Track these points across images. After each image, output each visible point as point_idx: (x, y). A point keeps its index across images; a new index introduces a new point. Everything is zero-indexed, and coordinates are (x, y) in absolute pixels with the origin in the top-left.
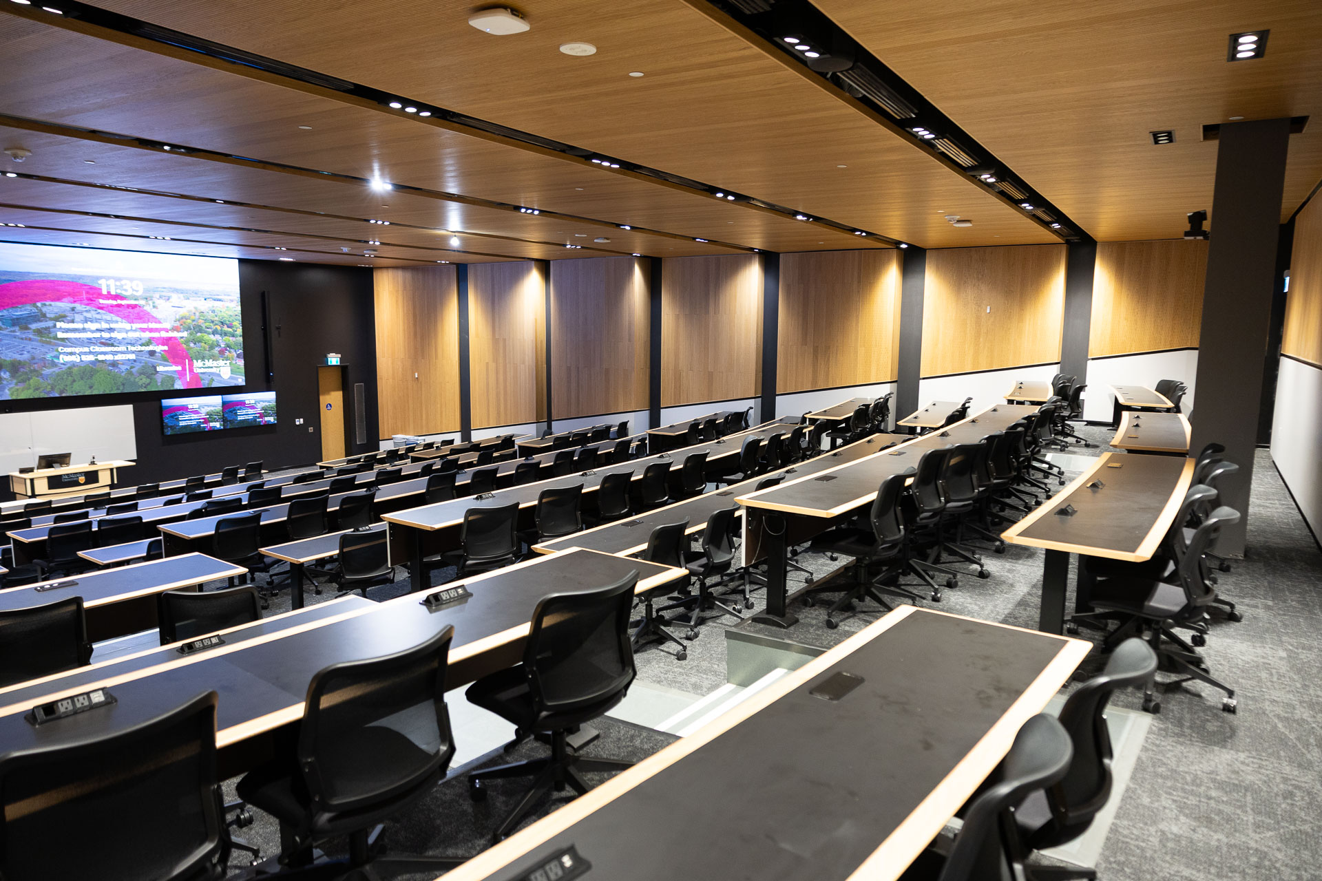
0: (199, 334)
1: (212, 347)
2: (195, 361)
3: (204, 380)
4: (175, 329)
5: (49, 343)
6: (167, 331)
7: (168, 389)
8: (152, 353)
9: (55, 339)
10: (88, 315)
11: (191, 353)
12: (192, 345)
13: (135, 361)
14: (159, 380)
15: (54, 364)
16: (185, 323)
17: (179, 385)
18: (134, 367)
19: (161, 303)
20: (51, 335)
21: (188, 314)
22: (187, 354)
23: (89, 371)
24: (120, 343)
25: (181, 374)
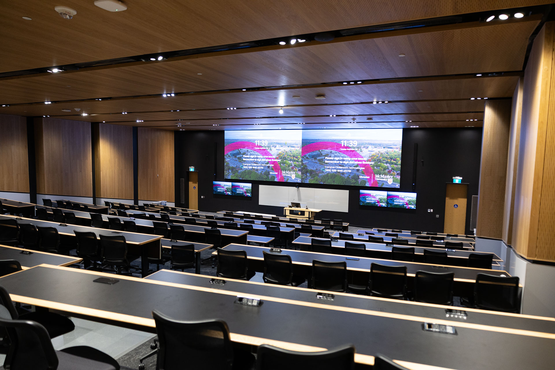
0: (379, 163)
1: (385, 169)
2: (376, 175)
3: (379, 183)
4: (368, 161)
5: (322, 164)
6: (365, 161)
7: (363, 186)
8: (358, 170)
9: (324, 163)
10: (336, 154)
11: (375, 171)
12: (375, 168)
13: (351, 173)
14: (360, 182)
15: (323, 172)
16: (373, 158)
17: (367, 185)
18: (350, 175)
19: (364, 150)
20: (323, 162)
21: (375, 154)
22: (373, 172)
23: (334, 175)
24: (346, 165)
25: (369, 180)
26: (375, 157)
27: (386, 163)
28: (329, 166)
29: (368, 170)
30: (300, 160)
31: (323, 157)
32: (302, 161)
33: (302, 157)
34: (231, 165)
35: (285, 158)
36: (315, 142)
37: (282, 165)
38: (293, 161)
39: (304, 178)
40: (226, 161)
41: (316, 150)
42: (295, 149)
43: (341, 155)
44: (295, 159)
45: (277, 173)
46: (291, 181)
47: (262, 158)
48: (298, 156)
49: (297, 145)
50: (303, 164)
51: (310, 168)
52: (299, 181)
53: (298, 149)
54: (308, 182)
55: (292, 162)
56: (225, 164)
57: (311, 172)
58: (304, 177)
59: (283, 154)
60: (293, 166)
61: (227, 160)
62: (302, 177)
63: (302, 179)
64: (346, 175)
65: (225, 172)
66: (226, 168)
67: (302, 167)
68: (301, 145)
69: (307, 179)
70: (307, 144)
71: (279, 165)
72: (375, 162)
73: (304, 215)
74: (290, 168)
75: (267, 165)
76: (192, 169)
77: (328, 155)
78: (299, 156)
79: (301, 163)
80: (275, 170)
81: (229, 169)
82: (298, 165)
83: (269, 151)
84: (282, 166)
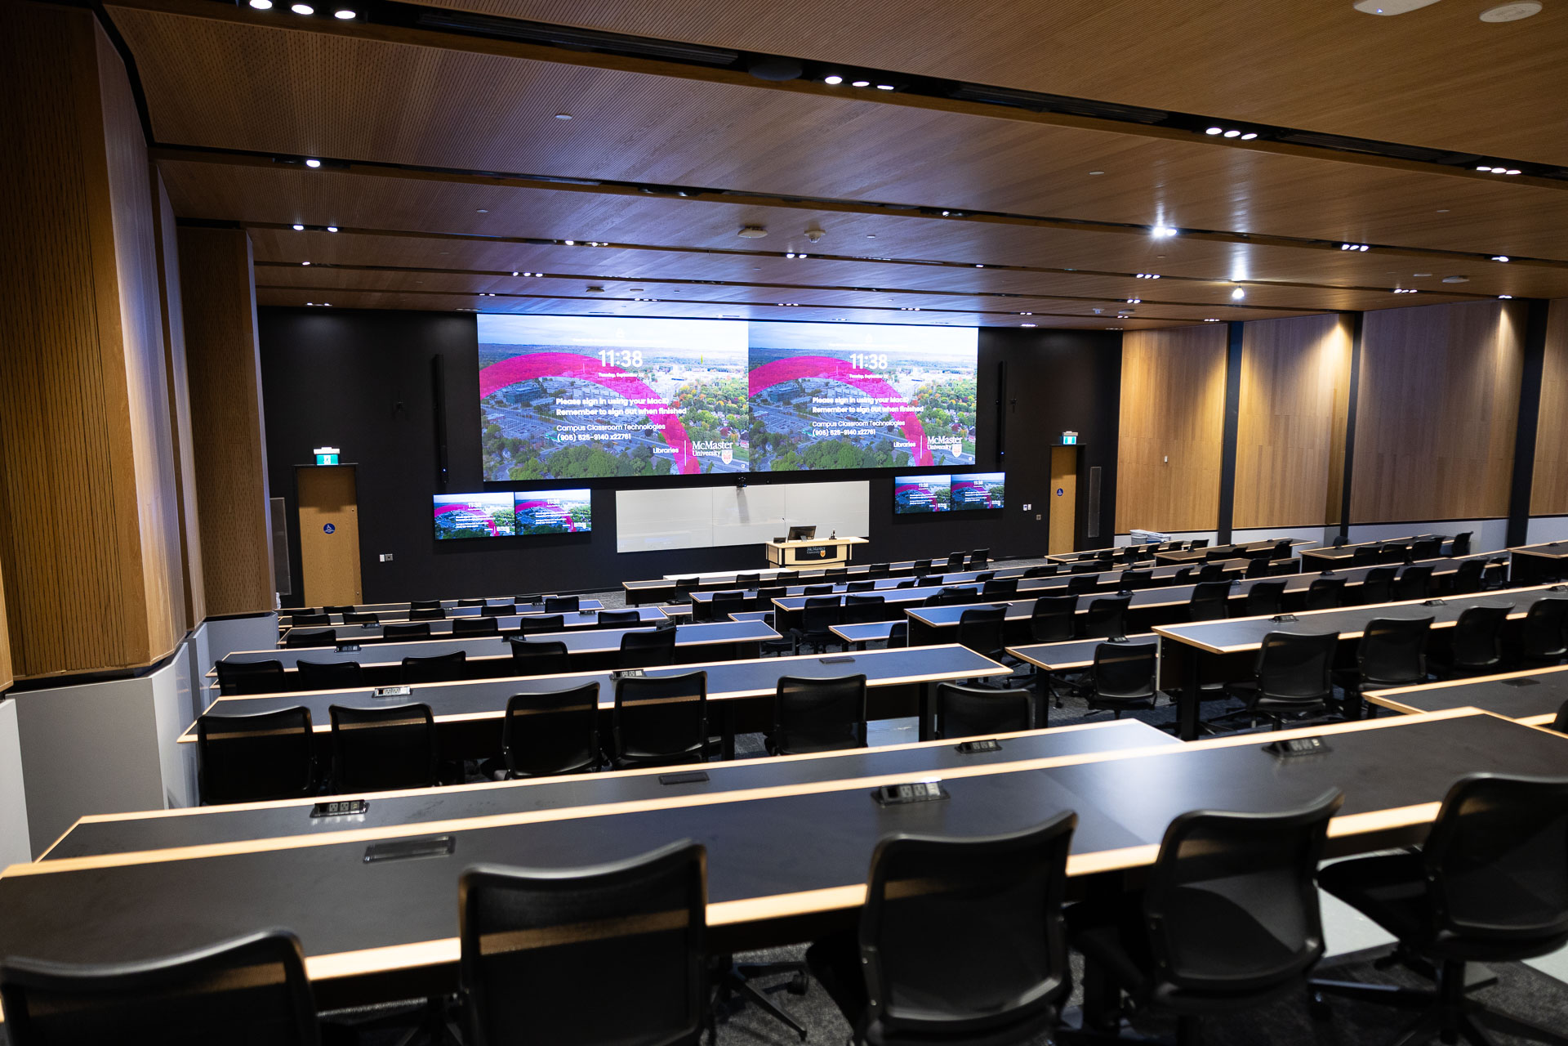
26: (927, 395)
27: (949, 408)
28: (823, 421)
29: (913, 429)
30: (746, 407)
31: (807, 399)
32: (751, 410)
33: (750, 400)
34: (510, 434)
35: (700, 405)
36: (786, 356)
37: (691, 424)
38: (724, 412)
39: (758, 458)
40: (488, 421)
41: (788, 380)
42: (728, 376)
43: (852, 392)
44: (730, 404)
45: (677, 450)
46: (721, 468)
47: (623, 406)
48: (740, 398)
49: (736, 365)
50: (752, 419)
51: (773, 430)
52: (743, 467)
53: (738, 376)
54: (768, 467)
55: (723, 416)
56: (484, 431)
57: (777, 441)
58: (757, 456)
59: (694, 391)
60: (725, 425)
61: (490, 417)
62: (751, 455)
63: (753, 461)
64: (864, 443)
65: (485, 457)
66: (488, 445)
67: (752, 426)
68: (747, 364)
69: (765, 461)
70: (764, 362)
71: (684, 425)
72: (926, 406)
73: (836, 557)
74: (717, 431)
75: (643, 428)
76: (327, 456)
77: (820, 392)
78: (742, 398)
79: (747, 417)
80: (671, 440)
81: (501, 447)
82: (741, 423)
83: (648, 384)
84: (691, 427)
